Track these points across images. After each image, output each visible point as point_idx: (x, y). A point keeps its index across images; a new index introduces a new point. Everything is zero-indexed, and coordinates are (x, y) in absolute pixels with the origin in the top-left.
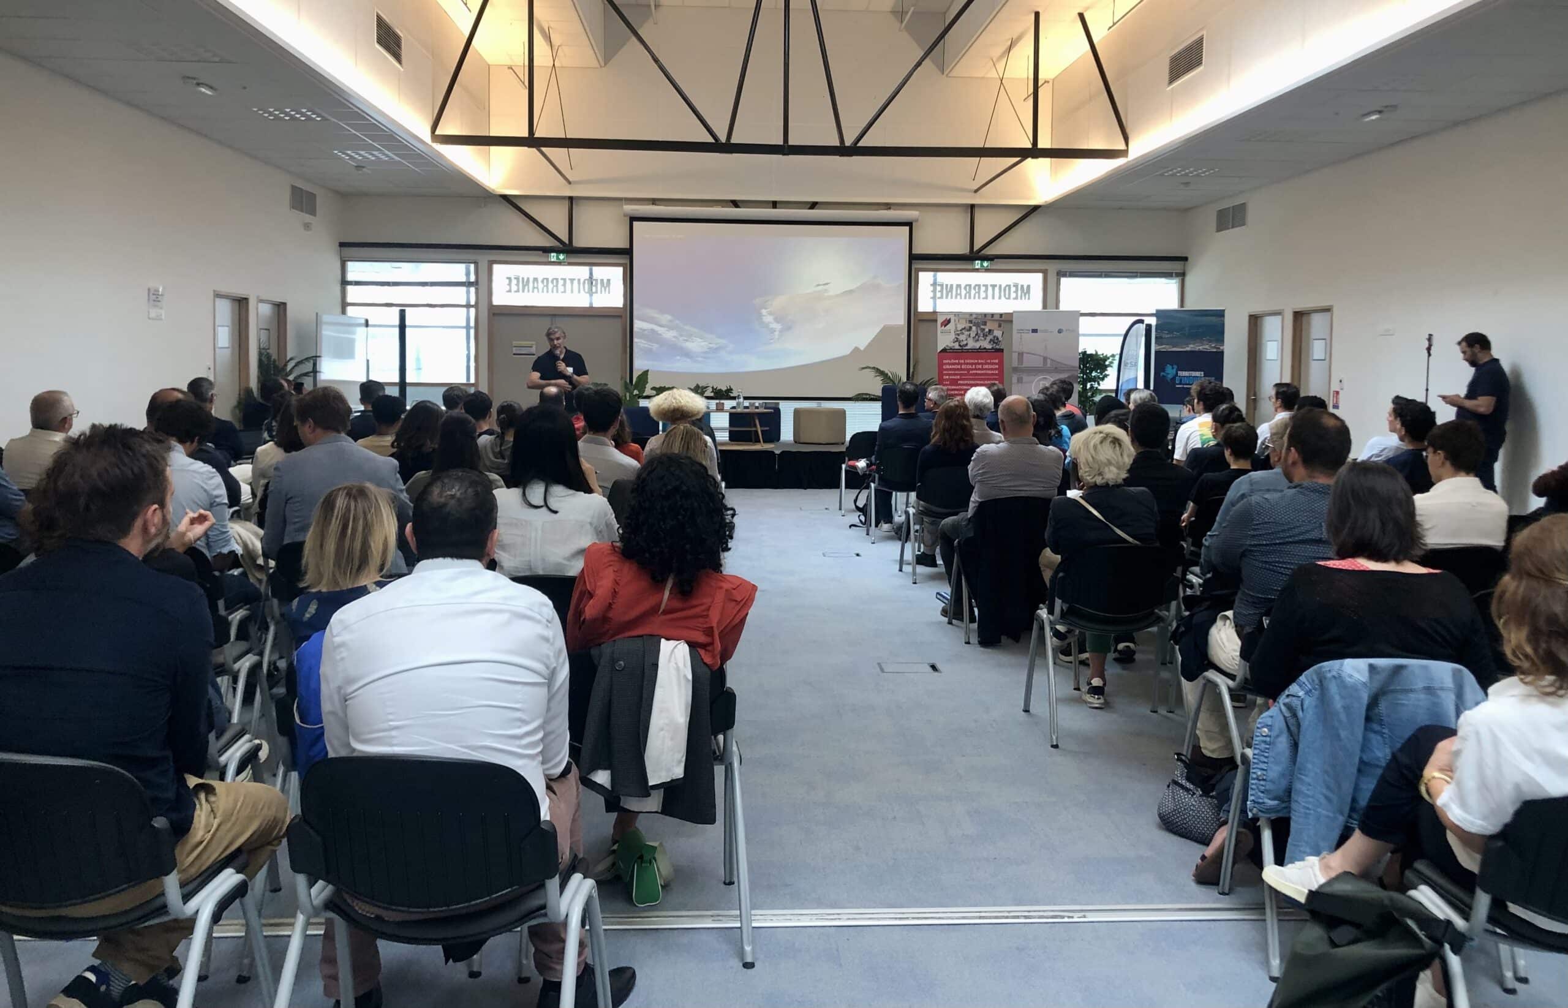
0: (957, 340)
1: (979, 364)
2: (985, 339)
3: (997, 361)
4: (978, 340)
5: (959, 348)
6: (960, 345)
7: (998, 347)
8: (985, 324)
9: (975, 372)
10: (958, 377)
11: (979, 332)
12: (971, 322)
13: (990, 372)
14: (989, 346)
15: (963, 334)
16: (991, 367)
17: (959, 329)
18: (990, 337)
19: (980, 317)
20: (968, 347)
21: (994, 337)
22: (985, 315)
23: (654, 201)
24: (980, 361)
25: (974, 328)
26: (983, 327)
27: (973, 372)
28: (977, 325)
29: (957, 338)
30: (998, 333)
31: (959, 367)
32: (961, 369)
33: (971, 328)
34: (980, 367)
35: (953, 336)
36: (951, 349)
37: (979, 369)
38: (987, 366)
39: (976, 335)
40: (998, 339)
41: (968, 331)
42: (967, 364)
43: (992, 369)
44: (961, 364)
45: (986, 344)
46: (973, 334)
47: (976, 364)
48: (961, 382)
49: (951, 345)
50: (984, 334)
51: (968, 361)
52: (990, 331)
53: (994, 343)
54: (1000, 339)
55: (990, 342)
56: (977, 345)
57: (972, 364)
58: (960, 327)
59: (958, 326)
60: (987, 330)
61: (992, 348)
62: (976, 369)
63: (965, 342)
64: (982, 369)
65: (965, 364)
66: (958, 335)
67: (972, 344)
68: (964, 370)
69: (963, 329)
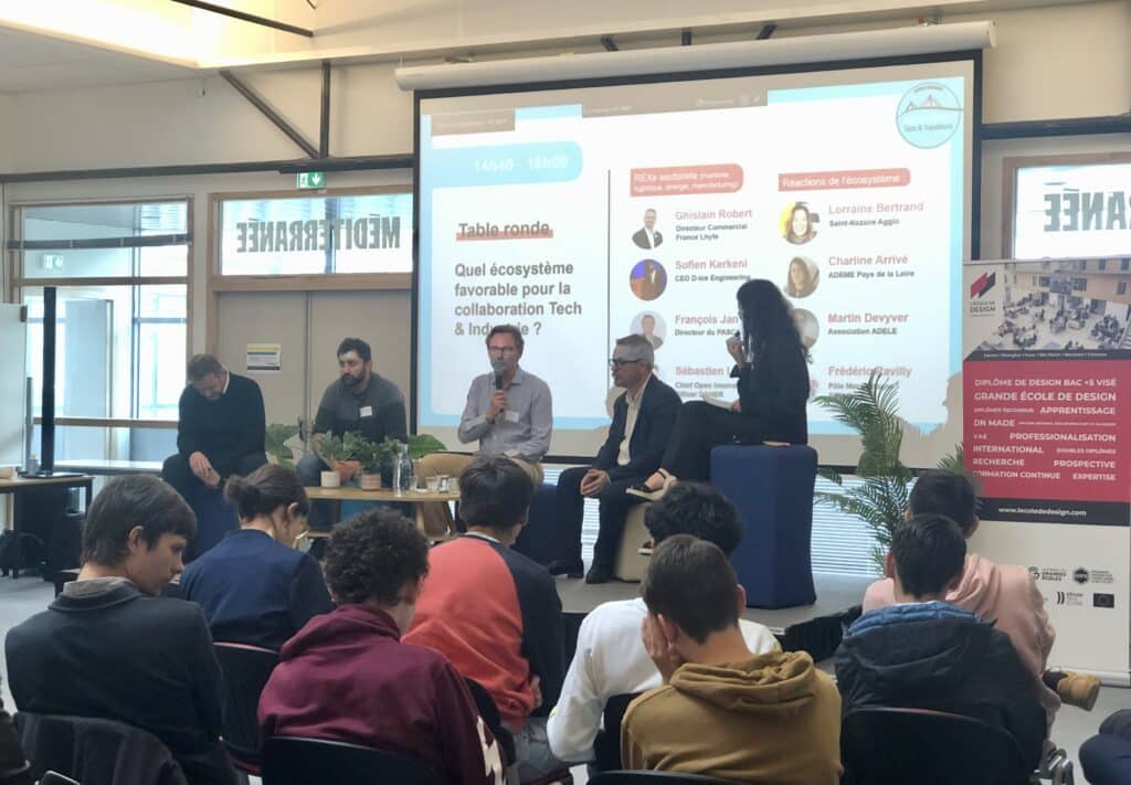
0: (1009, 328)
1: (1065, 389)
2: (1082, 325)
3: (1113, 383)
4: (1062, 329)
5: (1017, 348)
6: (1016, 342)
7: (1115, 346)
8: (1082, 285)
9: (1055, 410)
10: (1011, 423)
11: (1067, 306)
12: (1045, 281)
13: (1093, 411)
14: (1092, 345)
15: (1026, 312)
16: (1094, 397)
17: (1016, 298)
18: (1097, 320)
19: (1070, 268)
20: (1039, 346)
21: (1107, 319)
22: (1083, 263)
23: (452, 56)
24: (1067, 383)
25: (1054, 298)
26: (1075, 293)
27: (1049, 410)
28: (1062, 289)
29: (1009, 324)
30: (1116, 310)
31: (1013, 396)
32: (1019, 404)
33: (1045, 296)
34: (1068, 397)
35: (998, 318)
36: (995, 352)
37: (1065, 404)
38: (1085, 397)
39: (1060, 314)
40: (1116, 324)
41: (1038, 304)
42: (1035, 389)
43: (1098, 404)
44: (1019, 390)
45: (1084, 339)
46: (1050, 314)
47: (1056, 390)
48: (1019, 436)
49: (995, 340)
50: (1079, 314)
51: (1037, 382)
52: (1095, 303)
53: (1106, 334)
54: (1123, 324)
55: (1094, 333)
56: (1061, 342)
57: (1046, 390)
58: (1017, 296)
59: (1013, 291)
60: (1087, 302)
61: (1102, 350)
62: (1055, 403)
63: (1029, 335)
64: (1073, 404)
65: (1028, 389)
66: (1013, 315)
67: (1046, 339)
68: (1027, 404)
69: (1024, 301)
